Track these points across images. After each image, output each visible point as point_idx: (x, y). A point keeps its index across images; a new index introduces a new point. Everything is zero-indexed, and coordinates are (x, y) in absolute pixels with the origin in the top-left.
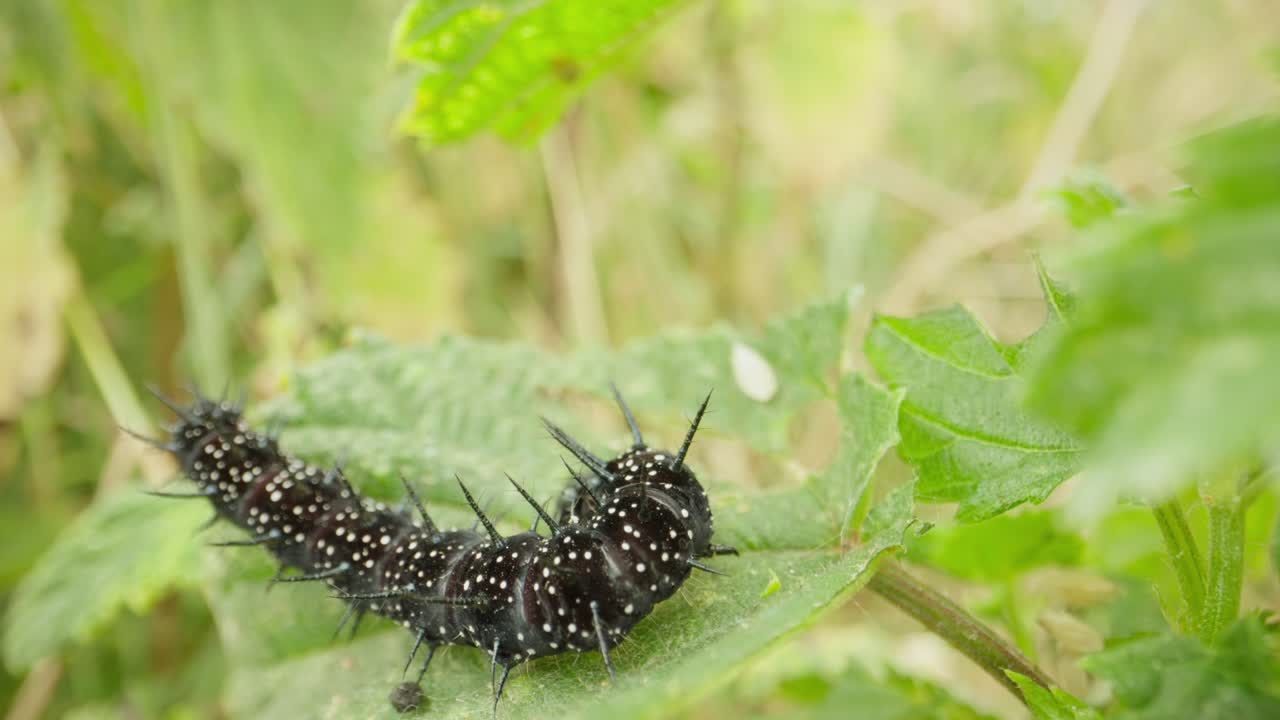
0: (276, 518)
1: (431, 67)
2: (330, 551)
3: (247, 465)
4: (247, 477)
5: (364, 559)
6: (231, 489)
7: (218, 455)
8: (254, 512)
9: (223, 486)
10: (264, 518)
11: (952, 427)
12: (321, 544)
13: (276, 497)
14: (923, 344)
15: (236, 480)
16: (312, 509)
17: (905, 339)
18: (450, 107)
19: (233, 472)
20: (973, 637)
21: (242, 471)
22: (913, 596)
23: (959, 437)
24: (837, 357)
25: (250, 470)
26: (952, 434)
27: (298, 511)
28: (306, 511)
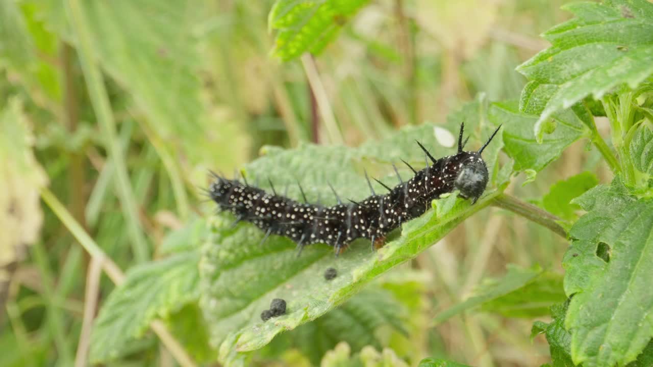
0: (268, 209)
1: (284, 29)
2: (293, 217)
3: (254, 193)
4: (255, 198)
5: (309, 217)
6: (250, 203)
7: (240, 191)
8: (258, 209)
9: (246, 202)
10: (263, 210)
11: (526, 140)
12: (288, 216)
13: (267, 202)
14: (510, 110)
15: (251, 199)
16: (283, 204)
17: (503, 110)
18: (291, 44)
19: (249, 196)
20: (546, 218)
21: (253, 196)
22: (520, 206)
23: (529, 143)
24: (479, 123)
25: (256, 195)
26: (526, 142)
27: (277, 205)
28: (280, 205)
